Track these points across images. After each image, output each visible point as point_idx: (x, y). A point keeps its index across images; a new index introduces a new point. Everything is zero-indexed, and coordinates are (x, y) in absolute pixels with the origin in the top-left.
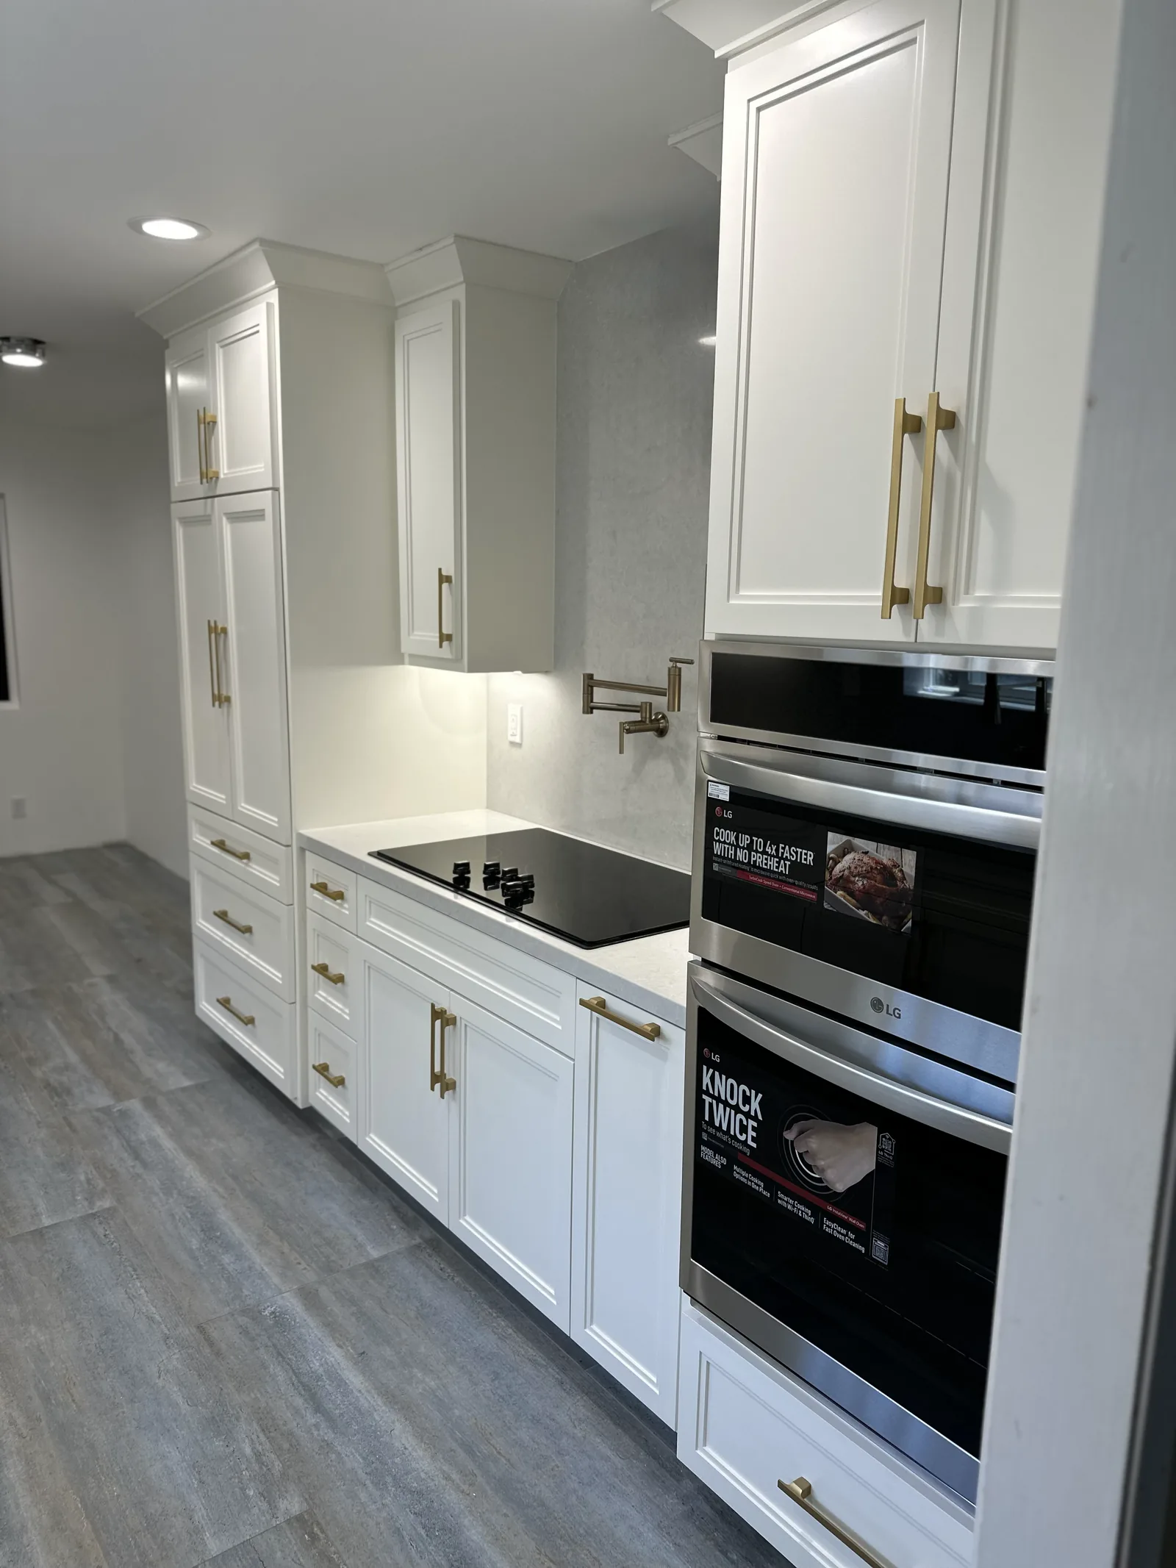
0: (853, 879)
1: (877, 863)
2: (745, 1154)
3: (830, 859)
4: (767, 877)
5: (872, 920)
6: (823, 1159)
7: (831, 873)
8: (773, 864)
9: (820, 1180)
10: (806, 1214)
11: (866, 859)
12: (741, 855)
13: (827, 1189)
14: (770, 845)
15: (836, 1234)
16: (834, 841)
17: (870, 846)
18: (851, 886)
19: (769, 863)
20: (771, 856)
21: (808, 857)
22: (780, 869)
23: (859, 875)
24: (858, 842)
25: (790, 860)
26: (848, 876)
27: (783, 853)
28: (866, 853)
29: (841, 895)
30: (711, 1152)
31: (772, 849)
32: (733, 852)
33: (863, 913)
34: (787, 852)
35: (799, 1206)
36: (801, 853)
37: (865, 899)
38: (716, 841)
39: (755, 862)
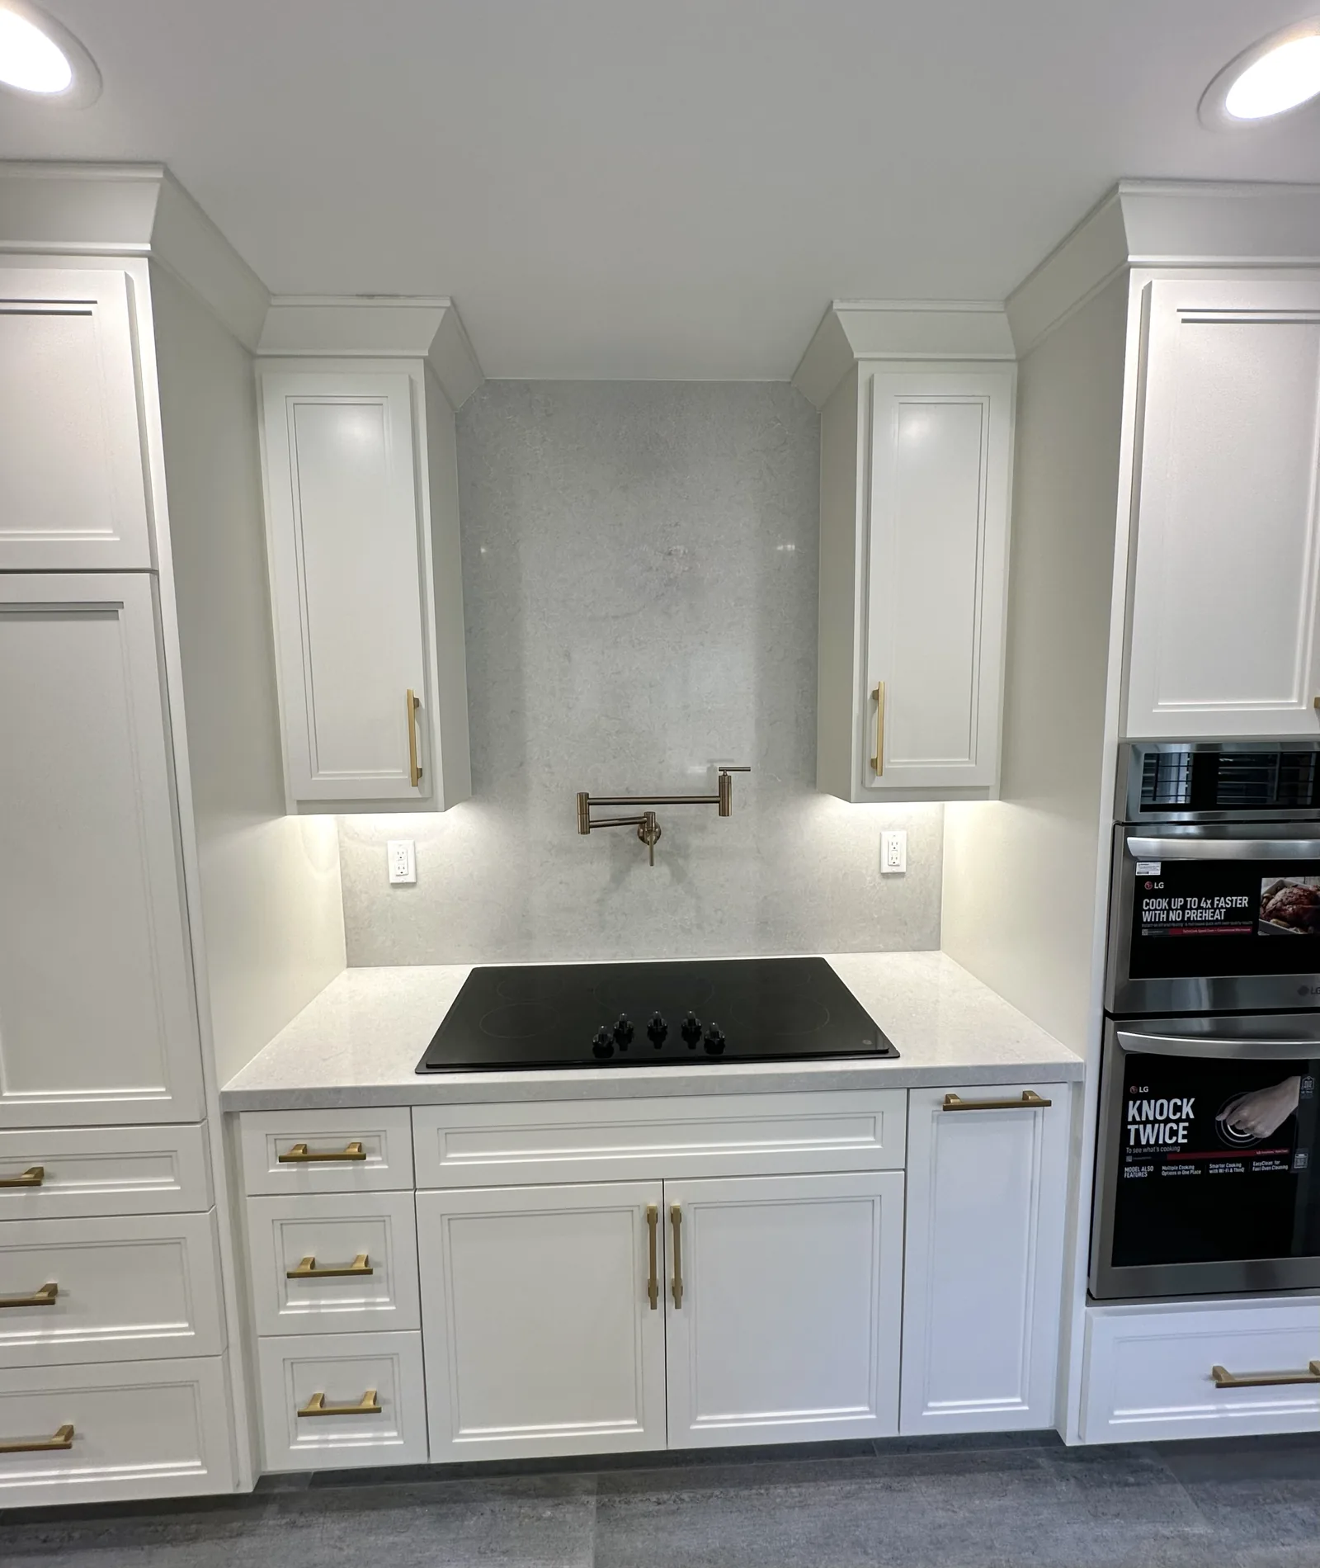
0: (1284, 908)
1: (1305, 891)
2: (1176, 1152)
3: (1264, 898)
4: (1202, 926)
5: (1300, 933)
6: (1253, 1120)
7: (1265, 908)
8: (1208, 915)
9: (1251, 1136)
10: (1239, 1168)
11: (1295, 891)
12: (1173, 916)
13: (1257, 1139)
14: (1205, 901)
15: (1264, 1169)
16: (1267, 884)
17: (1298, 881)
18: (1283, 913)
19: (1204, 914)
20: (1206, 909)
21: (1244, 901)
22: (1216, 917)
23: (1289, 903)
24: (1289, 880)
25: (1226, 908)
26: (1280, 907)
27: (1218, 905)
28: (1296, 886)
29: (1274, 922)
30: (1136, 1169)
31: (1207, 904)
32: (1165, 916)
33: (1292, 930)
34: (1222, 902)
35: (1230, 1165)
36: (1236, 900)
37: (1293, 921)
38: (1145, 911)
39: (1189, 918)
